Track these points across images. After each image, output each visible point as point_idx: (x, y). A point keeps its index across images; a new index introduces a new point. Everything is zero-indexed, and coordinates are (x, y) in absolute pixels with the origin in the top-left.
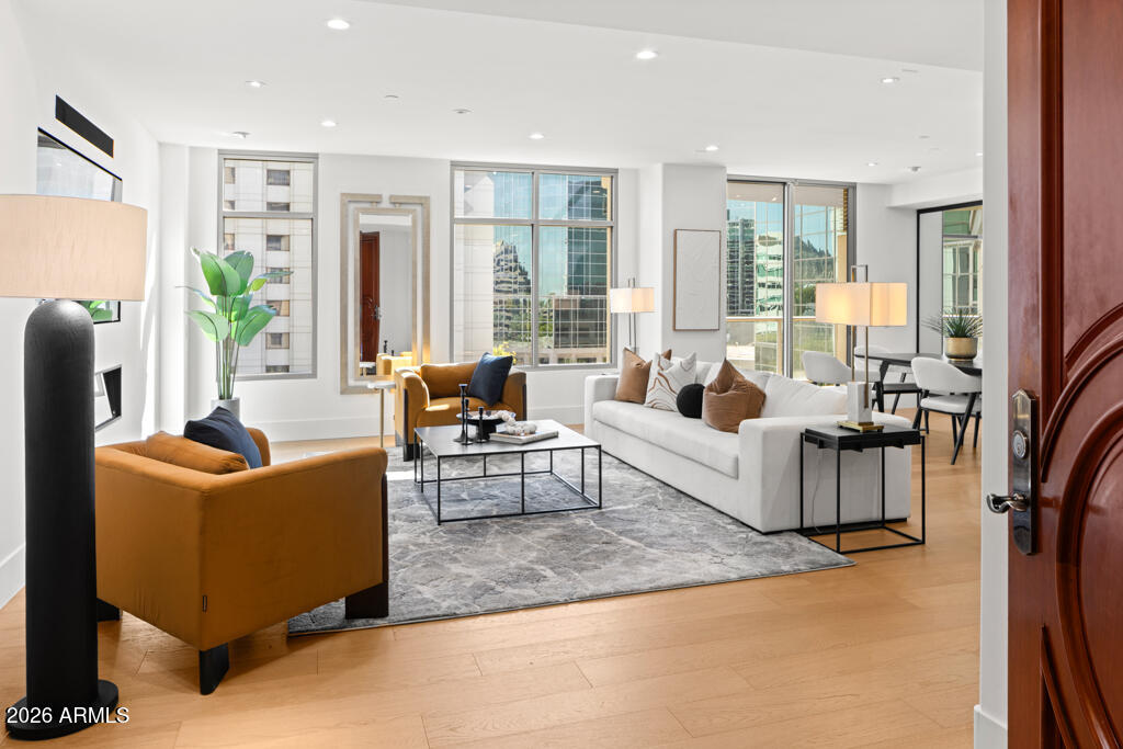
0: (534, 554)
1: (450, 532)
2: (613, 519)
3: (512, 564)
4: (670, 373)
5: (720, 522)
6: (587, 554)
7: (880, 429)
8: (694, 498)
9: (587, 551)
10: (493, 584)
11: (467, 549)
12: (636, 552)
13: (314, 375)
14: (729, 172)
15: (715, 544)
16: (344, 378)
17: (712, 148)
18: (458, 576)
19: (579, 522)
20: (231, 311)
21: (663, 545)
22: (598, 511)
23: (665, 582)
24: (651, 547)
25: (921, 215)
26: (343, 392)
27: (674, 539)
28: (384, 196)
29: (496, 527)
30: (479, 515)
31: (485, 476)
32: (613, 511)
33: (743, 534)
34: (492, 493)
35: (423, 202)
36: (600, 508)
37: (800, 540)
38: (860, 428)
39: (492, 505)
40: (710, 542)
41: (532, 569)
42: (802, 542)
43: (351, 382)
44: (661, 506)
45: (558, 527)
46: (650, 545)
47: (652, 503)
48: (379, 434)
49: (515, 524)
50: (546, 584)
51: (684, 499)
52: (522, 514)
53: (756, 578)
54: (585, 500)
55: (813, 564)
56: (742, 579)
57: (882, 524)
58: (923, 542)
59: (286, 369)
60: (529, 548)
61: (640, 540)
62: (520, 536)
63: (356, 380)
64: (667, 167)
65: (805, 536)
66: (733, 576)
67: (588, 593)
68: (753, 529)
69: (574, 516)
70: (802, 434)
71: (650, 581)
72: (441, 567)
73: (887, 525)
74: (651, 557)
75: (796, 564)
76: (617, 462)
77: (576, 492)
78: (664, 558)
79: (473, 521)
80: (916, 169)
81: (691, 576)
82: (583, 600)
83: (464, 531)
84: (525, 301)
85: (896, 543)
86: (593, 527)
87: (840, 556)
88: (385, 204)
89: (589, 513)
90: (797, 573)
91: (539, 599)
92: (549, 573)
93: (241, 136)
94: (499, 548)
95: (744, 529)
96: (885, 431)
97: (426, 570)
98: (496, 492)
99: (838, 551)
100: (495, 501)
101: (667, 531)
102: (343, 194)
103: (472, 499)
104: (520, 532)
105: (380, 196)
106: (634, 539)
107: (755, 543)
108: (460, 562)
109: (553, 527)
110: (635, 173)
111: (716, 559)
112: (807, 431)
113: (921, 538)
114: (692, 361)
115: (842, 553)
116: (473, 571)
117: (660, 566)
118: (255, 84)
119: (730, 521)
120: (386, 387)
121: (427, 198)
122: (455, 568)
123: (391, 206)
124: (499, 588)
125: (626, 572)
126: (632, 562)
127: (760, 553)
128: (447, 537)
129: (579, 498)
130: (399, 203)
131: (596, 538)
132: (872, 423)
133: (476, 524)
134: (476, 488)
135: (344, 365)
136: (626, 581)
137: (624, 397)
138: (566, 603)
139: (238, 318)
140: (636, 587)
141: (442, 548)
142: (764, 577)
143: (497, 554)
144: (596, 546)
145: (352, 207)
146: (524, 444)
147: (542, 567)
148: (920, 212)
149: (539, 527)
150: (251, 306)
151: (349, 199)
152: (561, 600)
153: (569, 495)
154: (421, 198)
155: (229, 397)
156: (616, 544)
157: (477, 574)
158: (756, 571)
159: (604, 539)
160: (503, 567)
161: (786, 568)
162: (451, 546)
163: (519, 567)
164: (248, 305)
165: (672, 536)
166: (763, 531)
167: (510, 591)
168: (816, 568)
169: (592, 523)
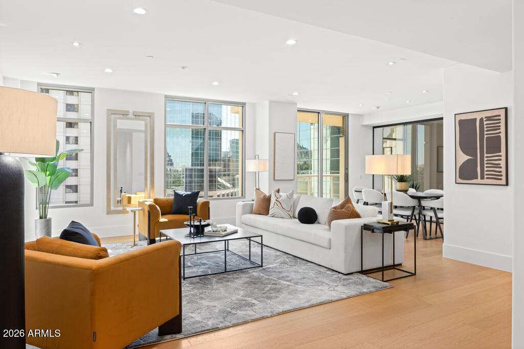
0: (242, 293)
1: (192, 283)
2: (270, 272)
3: (234, 298)
4: (282, 200)
5: (322, 270)
6: (268, 291)
7: (398, 223)
8: (303, 259)
9: (267, 289)
10: (229, 309)
11: (206, 292)
12: (291, 287)
13: (92, 204)
14: (298, 107)
15: (327, 282)
16: (109, 206)
17: (295, 94)
18: (208, 307)
19: (255, 274)
20: (46, 171)
21: (302, 283)
22: (261, 268)
23: (314, 302)
24: (297, 285)
25: (375, 129)
26: (108, 213)
27: (305, 280)
28: (130, 111)
29: (215, 279)
30: (203, 274)
31: (196, 254)
32: (269, 268)
33: (336, 275)
34: (203, 262)
35: (150, 116)
36: (262, 266)
37: (363, 277)
38: (390, 223)
39: (207, 268)
40: (323, 280)
41: (246, 300)
42: (364, 277)
43: (112, 208)
44: (290, 264)
45: (247, 278)
46: (296, 283)
47: (285, 263)
48: (133, 234)
49: (224, 278)
50: (256, 307)
51: (299, 260)
52: (225, 272)
53: (354, 296)
54: (252, 263)
55: (376, 287)
56: (349, 298)
57: (394, 266)
58: (415, 274)
59: (76, 202)
60: (237, 289)
61: (290, 281)
62: (229, 283)
63: (115, 207)
64: (271, 103)
65: (364, 274)
66: (344, 296)
67: (281, 310)
68: (339, 273)
69: (251, 271)
70: (362, 227)
71: (308, 302)
72: (197, 303)
73: (395, 267)
74: (300, 289)
75: (368, 288)
76: (256, 243)
77: (245, 259)
78: (307, 290)
79: (201, 277)
80: (378, 108)
81: (324, 298)
82: (279, 314)
83: (198, 283)
84: (170, 169)
85: (404, 276)
86: (263, 276)
87: (385, 283)
88: (131, 116)
89: (258, 270)
90: (371, 293)
91: (258, 316)
92: (254, 301)
93: (55, 75)
94: (222, 290)
95: (335, 273)
96: (399, 224)
97: (190, 305)
98: (205, 262)
99: (383, 281)
100: (207, 266)
101: (300, 277)
102: (108, 110)
103: (195, 266)
104: (229, 281)
105: (128, 111)
106: (287, 281)
107: (344, 279)
108: (206, 299)
109: (244, 278)
110: (254, 105)
111: (331, 289)
112: (365, 225)
113: (414, 272)
114: (292, 195)
115: (385, 281)
116: (215, 303)
117: (307, 294)
118: (76, 44)
119: (326, 269)
120: (137, 210)
121: (153, 113)
122: (205, 303)
123: (134, 117)
124: (233, 312)
125: (293, 298)
126: (293, 292)
127: (349, 284)
128: (192, 286)
129: (248, 262)
130: (137, 116)
131: (267, 281)
132: (393, 220)
133: (203, 278)
134: (193, 260)
135: (109, 199)
136: (295, 303)
137: (258, 212)
138: (271, 317)
139: (51, 174)
140: (302, 305)
141: (192, 293)
142: (357, 296)
143: (222, 293)
144: (270, 286)
145: (113, 116)
146: (223, 237)
147: (250, 299)
148: (374, 127)
149: (237, 278)
150: (57, 169)
151: (112, 113)
152: (269, 315)
153: (242, 261)
154: (149, 113)
155: (46, 217)
156: (279, 284)
157: (218, 305)
158: (353, 293)
159: (273, 282)
160: (229, 300)
161: (365, 290)
162: (196, 291)
163: (237, 299)
164: (56, 168)
165: (304, 278)
166: (345, 273)
167: (240, 313)
168: (378, 290)
169: (262, 275)
